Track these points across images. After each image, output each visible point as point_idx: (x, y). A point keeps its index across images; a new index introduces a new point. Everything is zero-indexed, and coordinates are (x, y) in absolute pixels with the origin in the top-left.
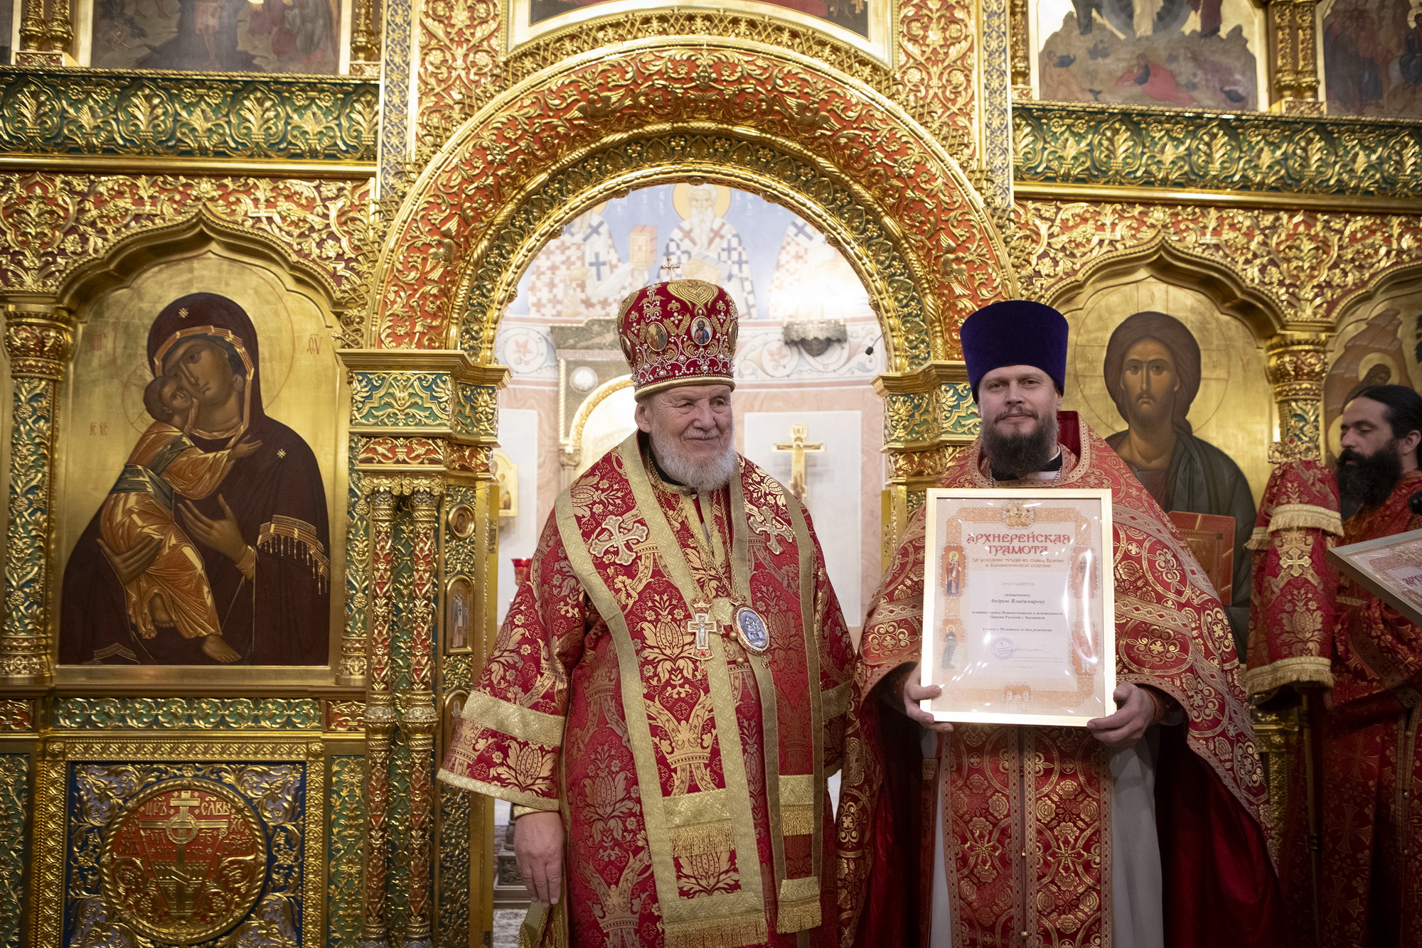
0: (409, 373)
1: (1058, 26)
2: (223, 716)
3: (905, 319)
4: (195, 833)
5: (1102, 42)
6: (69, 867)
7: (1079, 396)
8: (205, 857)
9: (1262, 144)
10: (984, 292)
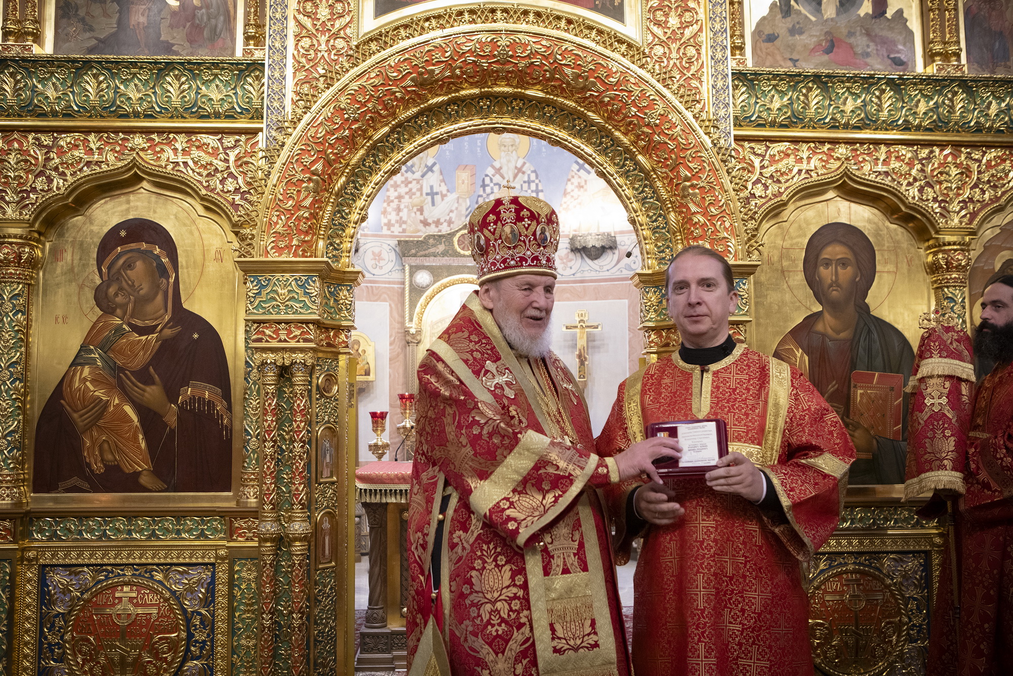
0: (287, 275)
1: (765, 11)
2: (154, 530)
3: (654, 230)
4: (134, 617)
5: (798, 23)
6: (41, 643)
7: (785, 286)
8: (141, 635)
9: (919, 97)
10: (713, 209)
